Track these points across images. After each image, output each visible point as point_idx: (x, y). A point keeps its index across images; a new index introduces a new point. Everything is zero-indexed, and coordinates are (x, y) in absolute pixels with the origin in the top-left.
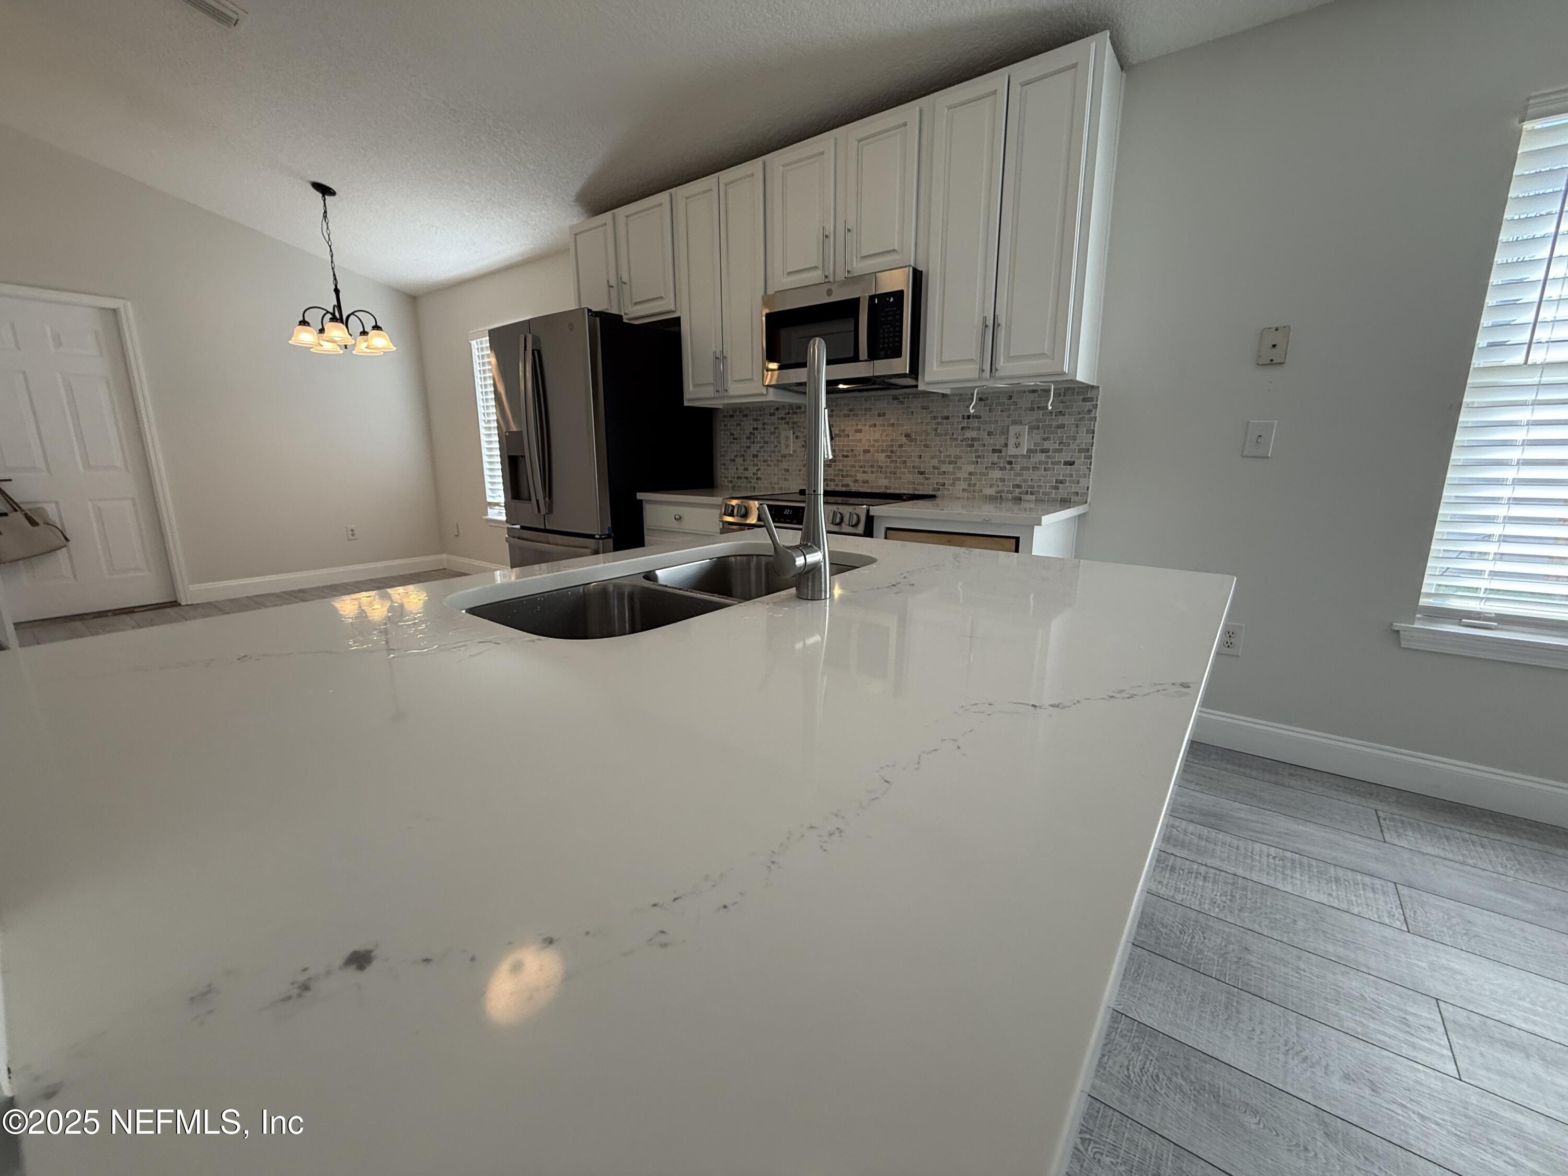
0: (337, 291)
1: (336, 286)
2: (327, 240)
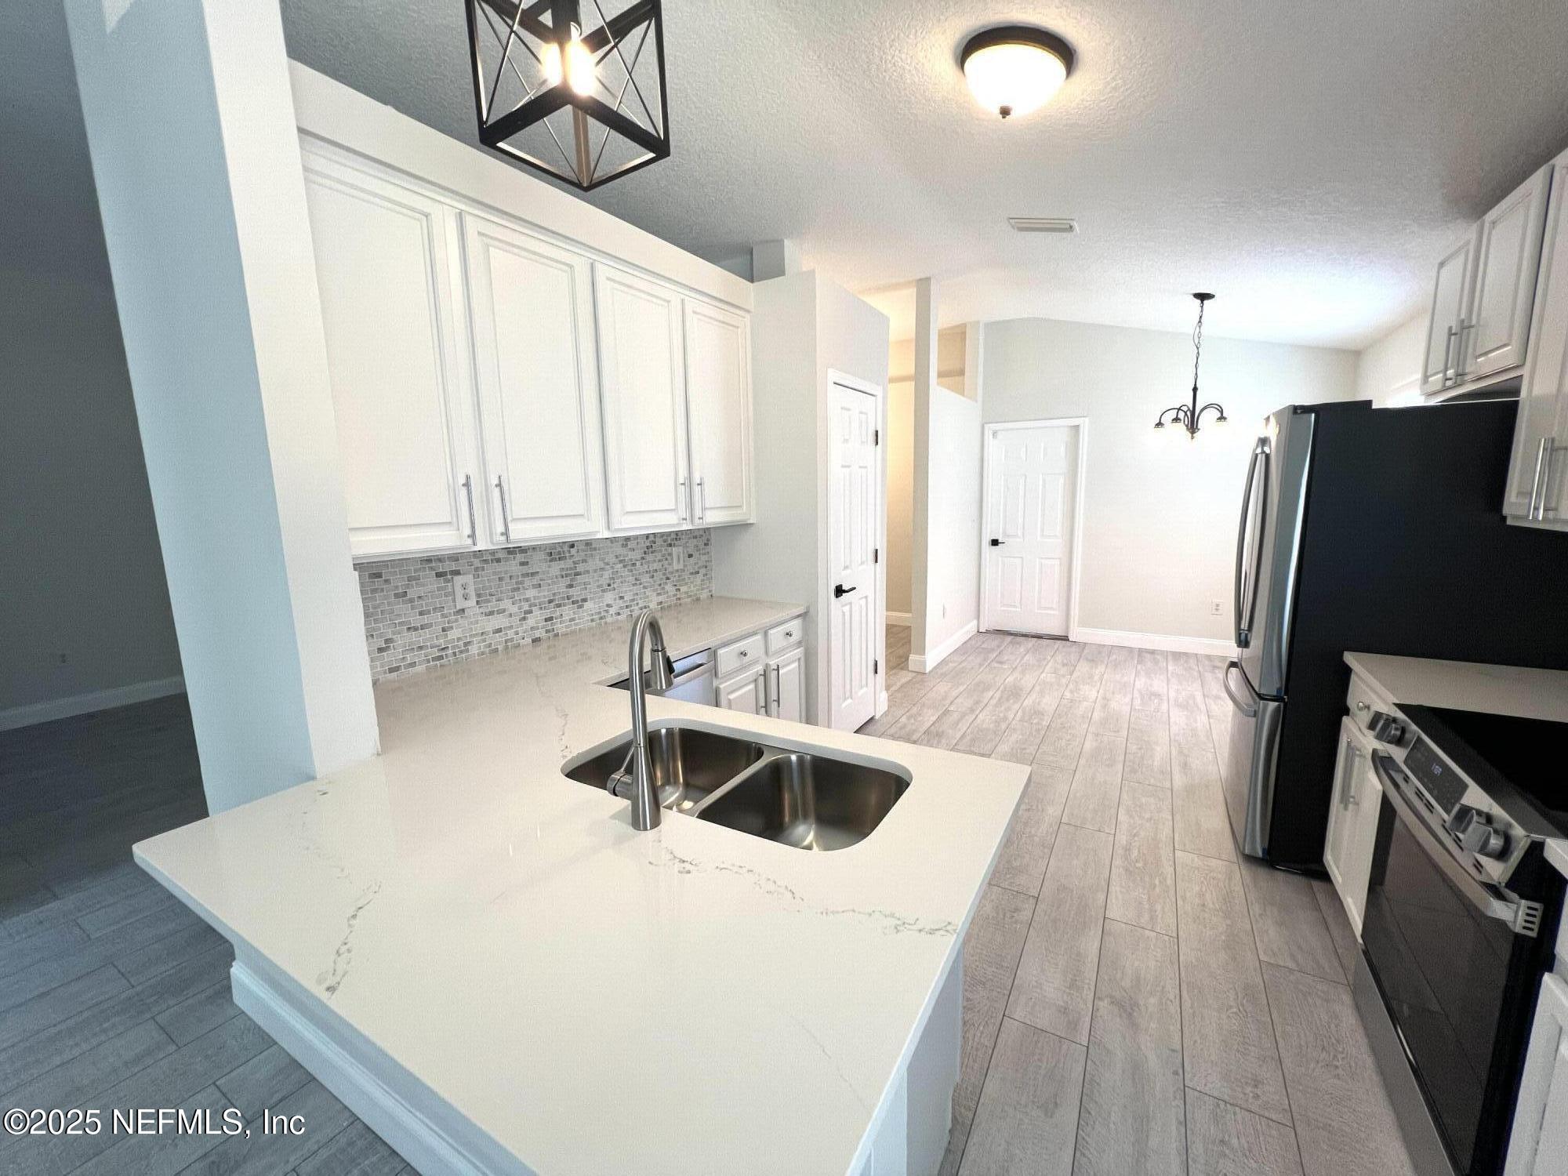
0: (1195, 390)
1: (1195, 385)
2: (1197, 342)
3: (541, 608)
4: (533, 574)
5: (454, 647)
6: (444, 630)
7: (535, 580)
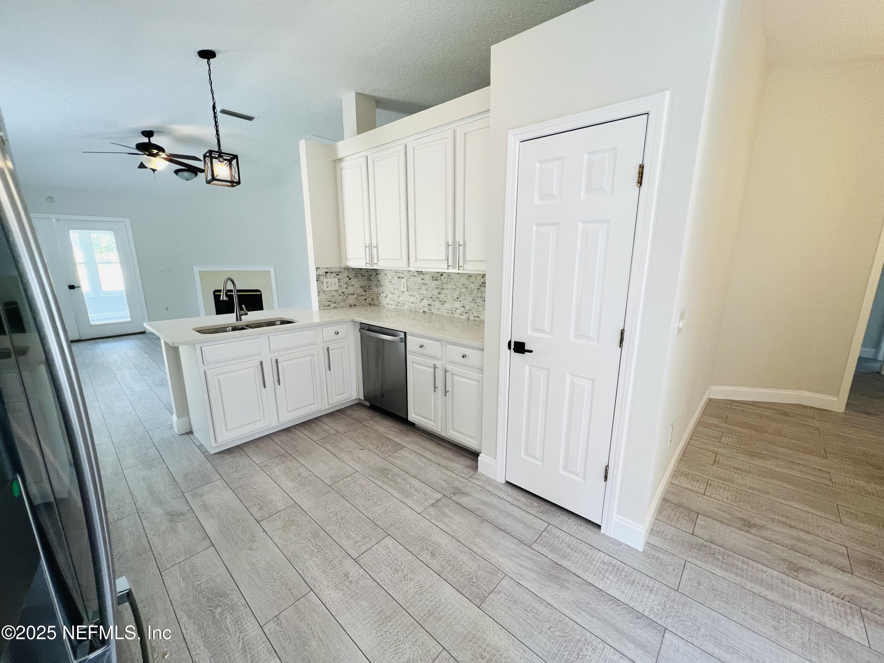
3: (427, 299)
4: (426, 284)
5: (401, 303)
7: (426, 287)
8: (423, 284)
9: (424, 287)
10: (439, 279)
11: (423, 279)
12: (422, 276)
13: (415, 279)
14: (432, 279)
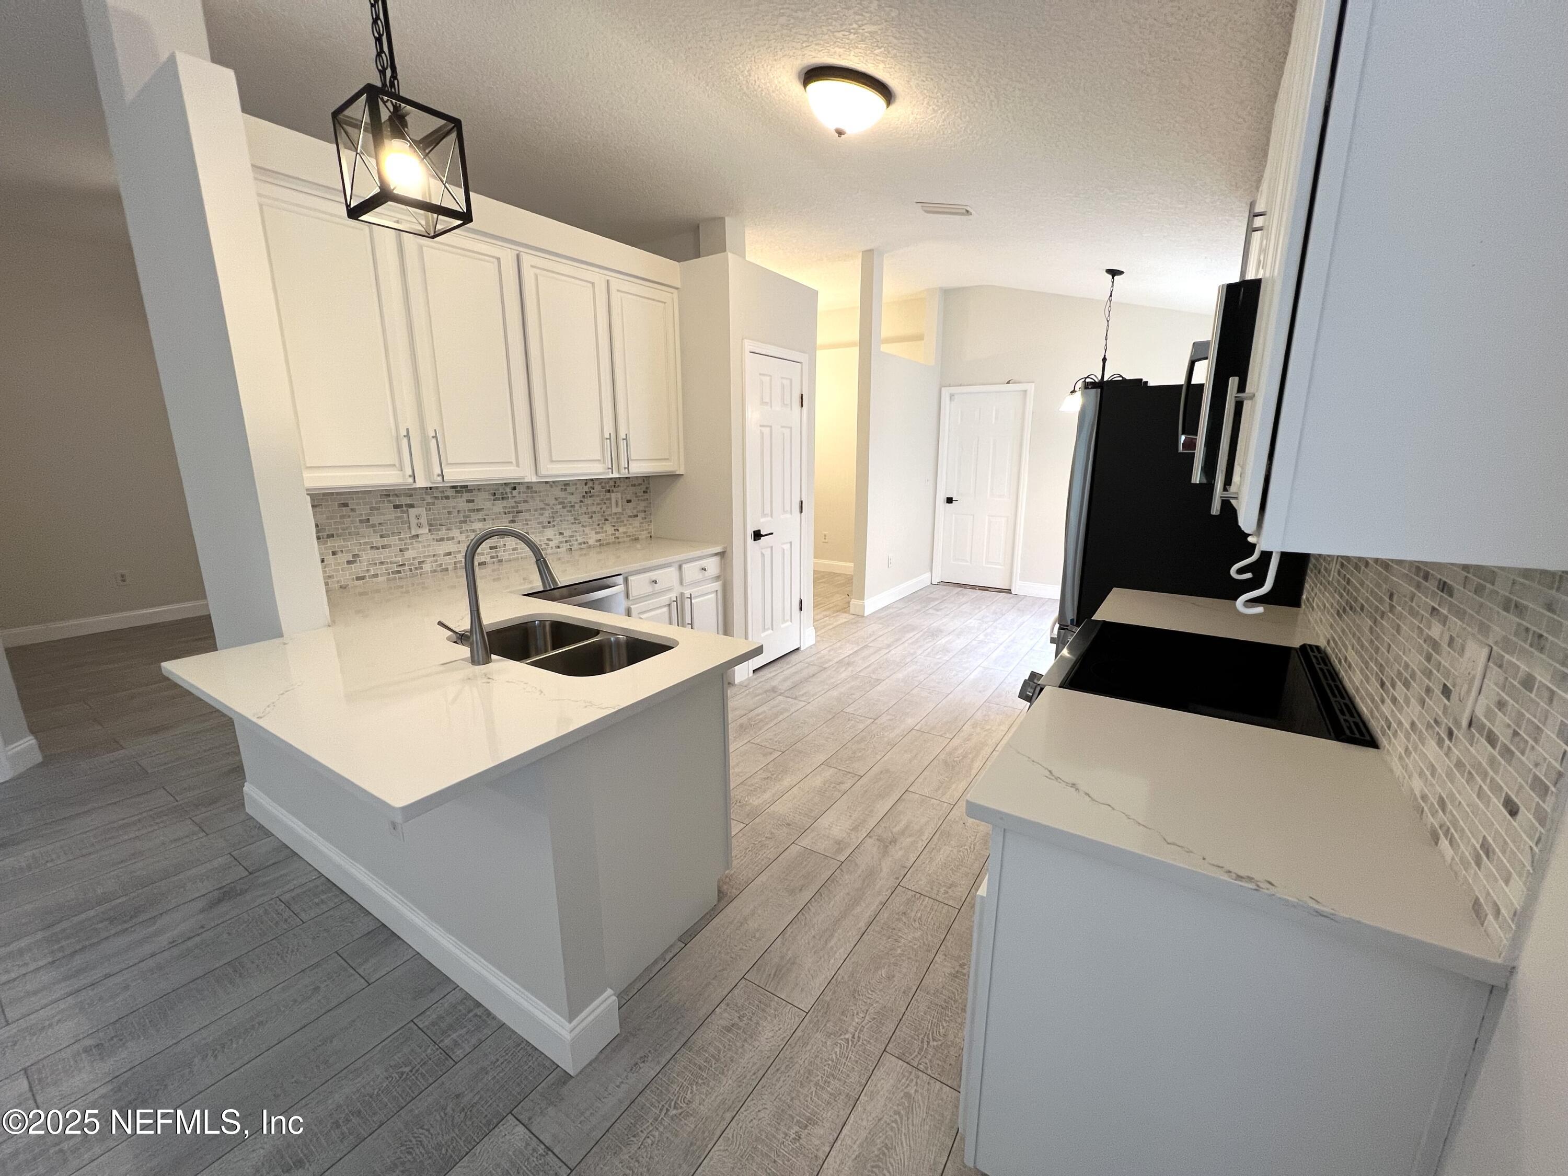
0: (1104, 360)
1: (1106, 353)
2: (1107, 316)
4: (478, 510)
5: (410, 565)
6: (401, 551)
7: (480, 515)
8: (474, 511)
9: (474, 516)
10: (510, 496)
11: (469, 501)
12: (466, 496)
13: (451, 503)
14: (492, 497)
